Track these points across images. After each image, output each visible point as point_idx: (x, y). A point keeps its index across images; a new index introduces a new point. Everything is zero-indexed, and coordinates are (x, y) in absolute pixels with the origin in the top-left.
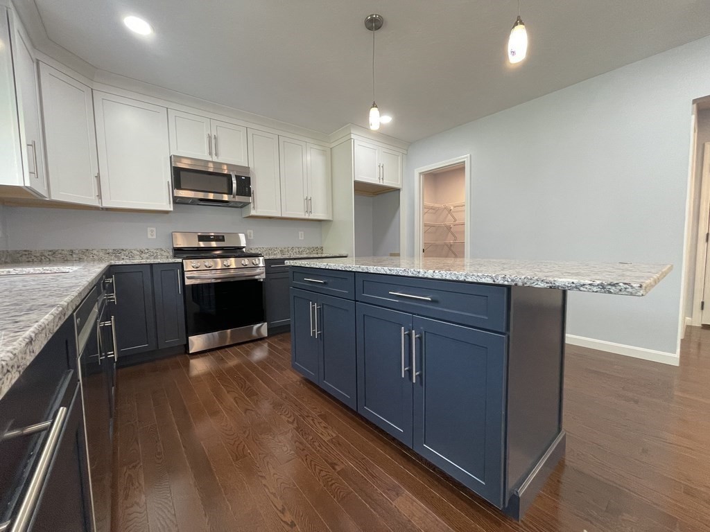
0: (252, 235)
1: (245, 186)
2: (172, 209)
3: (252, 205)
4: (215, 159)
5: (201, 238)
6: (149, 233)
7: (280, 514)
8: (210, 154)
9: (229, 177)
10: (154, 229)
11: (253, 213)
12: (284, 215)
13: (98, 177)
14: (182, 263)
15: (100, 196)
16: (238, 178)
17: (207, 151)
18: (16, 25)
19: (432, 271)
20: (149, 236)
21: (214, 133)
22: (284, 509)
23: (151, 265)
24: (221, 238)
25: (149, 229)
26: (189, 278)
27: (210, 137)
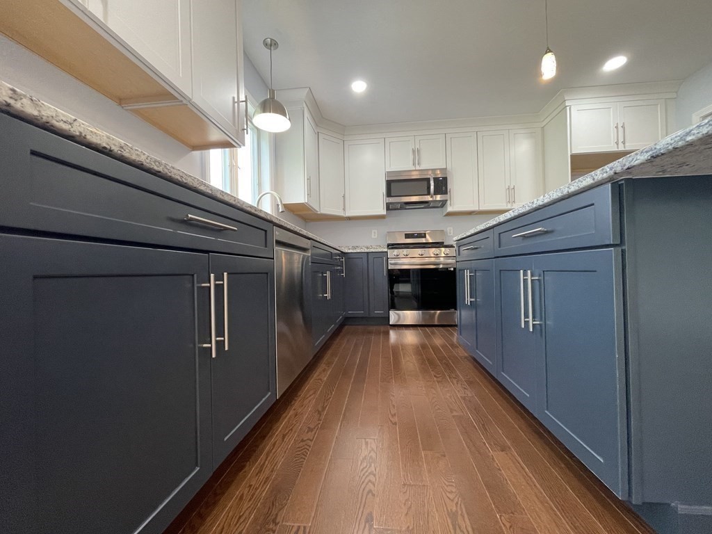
0: (452, 232)
1: (442, 185)
2: (385, 213)
3: (448, 202)
4: (418, 168)
5: (407, 236)
6: (373, 233)
7: (390, 416)
8: (414, 164)
9: (428, 180)
10: (376, 231)
11: (450, 209)
12: (483, 208)
13: (344, 197)
14: (387, 252)
15: (344, 209)
16: (436, 180)
17: (411, 163)
18: (307, 114)
19: (542, 197)
20: (373, 237)
21: (417, 147)
22: (395, 415)
23: (368, 253)
24: (423, 235)
25: (373, 231)
26: (391, 264)
27: (414, 151)
